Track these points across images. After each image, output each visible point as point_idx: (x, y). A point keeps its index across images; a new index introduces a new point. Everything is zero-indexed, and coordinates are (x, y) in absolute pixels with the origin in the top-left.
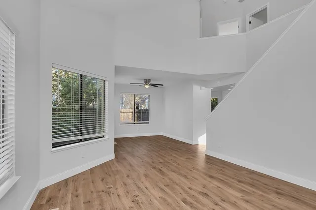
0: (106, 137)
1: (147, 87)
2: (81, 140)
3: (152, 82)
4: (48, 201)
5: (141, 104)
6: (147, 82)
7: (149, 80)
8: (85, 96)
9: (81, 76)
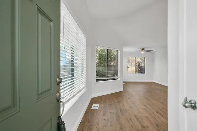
0: (119, 79)
1: (142, 52)
2: (107, 80)
3: (146, 50)
4: (95, 102)
5: (141, 63)
6: (143, 49)
7: (143, 48)
8: (109, 59)
9: (107, 49)
